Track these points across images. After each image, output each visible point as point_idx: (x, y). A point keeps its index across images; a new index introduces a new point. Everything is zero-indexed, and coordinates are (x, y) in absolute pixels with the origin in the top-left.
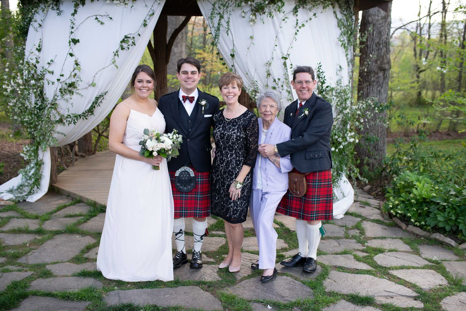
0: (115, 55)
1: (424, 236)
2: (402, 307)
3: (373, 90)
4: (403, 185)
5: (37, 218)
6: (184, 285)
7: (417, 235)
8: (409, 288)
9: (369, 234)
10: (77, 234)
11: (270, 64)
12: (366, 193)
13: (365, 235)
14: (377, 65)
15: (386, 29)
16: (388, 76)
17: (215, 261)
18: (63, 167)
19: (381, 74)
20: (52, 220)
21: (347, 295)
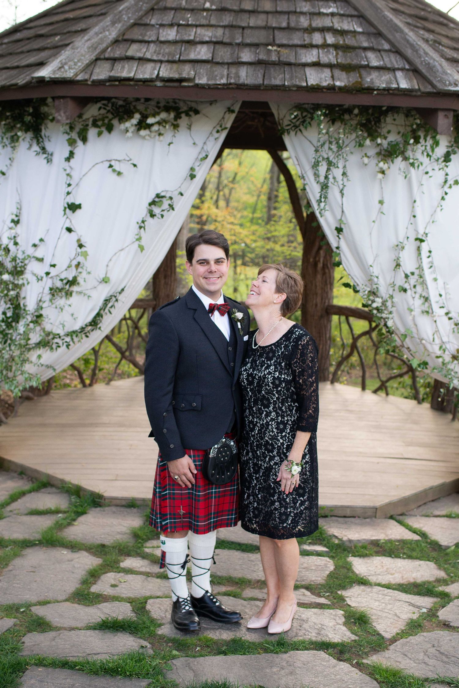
0: (140, 227)
10: (63, 547)
11: (403, 248)
17: (329, 603)
20: (7, 519)
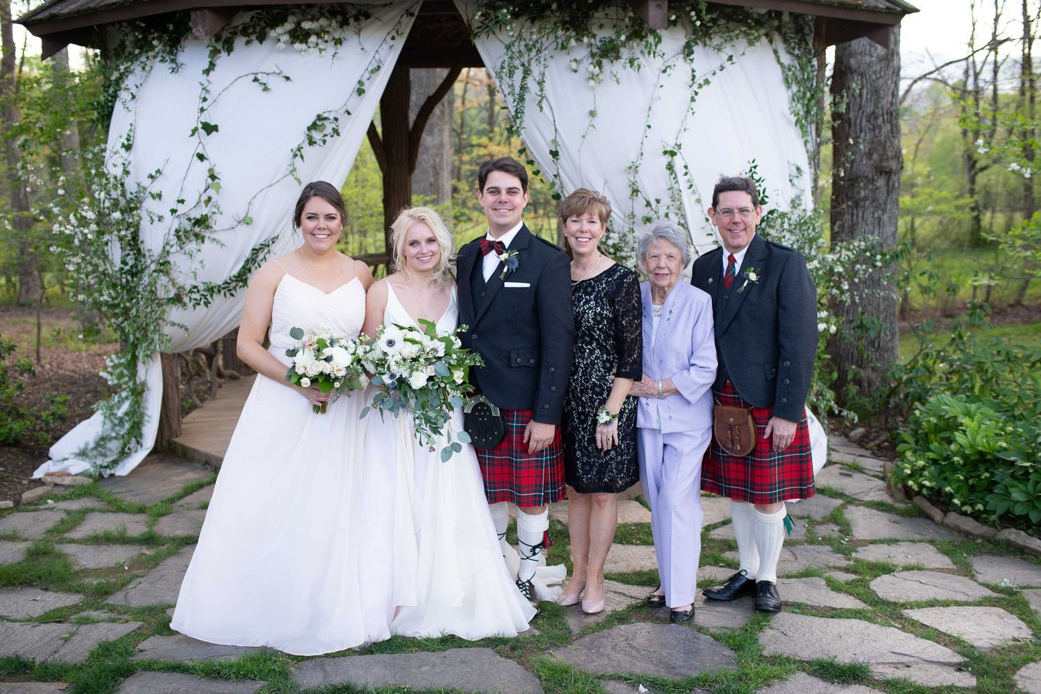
0: (295, 156)
1: (982, 537)
2: (929, 684)
3: (865, 218)
4: (936, 424)
5: (142, 510)
6: (460, 647)
7: (967, 534)
8: (946, 645)
9: (860, 532)
11: (636, 168)
12: (856, 445)
13: (853, 535)
14: (872, 162)
15: (890, 82)
16: (896, 185)
18: (194, 402)
19: (881, 182)
20: (174, 514)
21: (809, 662)
